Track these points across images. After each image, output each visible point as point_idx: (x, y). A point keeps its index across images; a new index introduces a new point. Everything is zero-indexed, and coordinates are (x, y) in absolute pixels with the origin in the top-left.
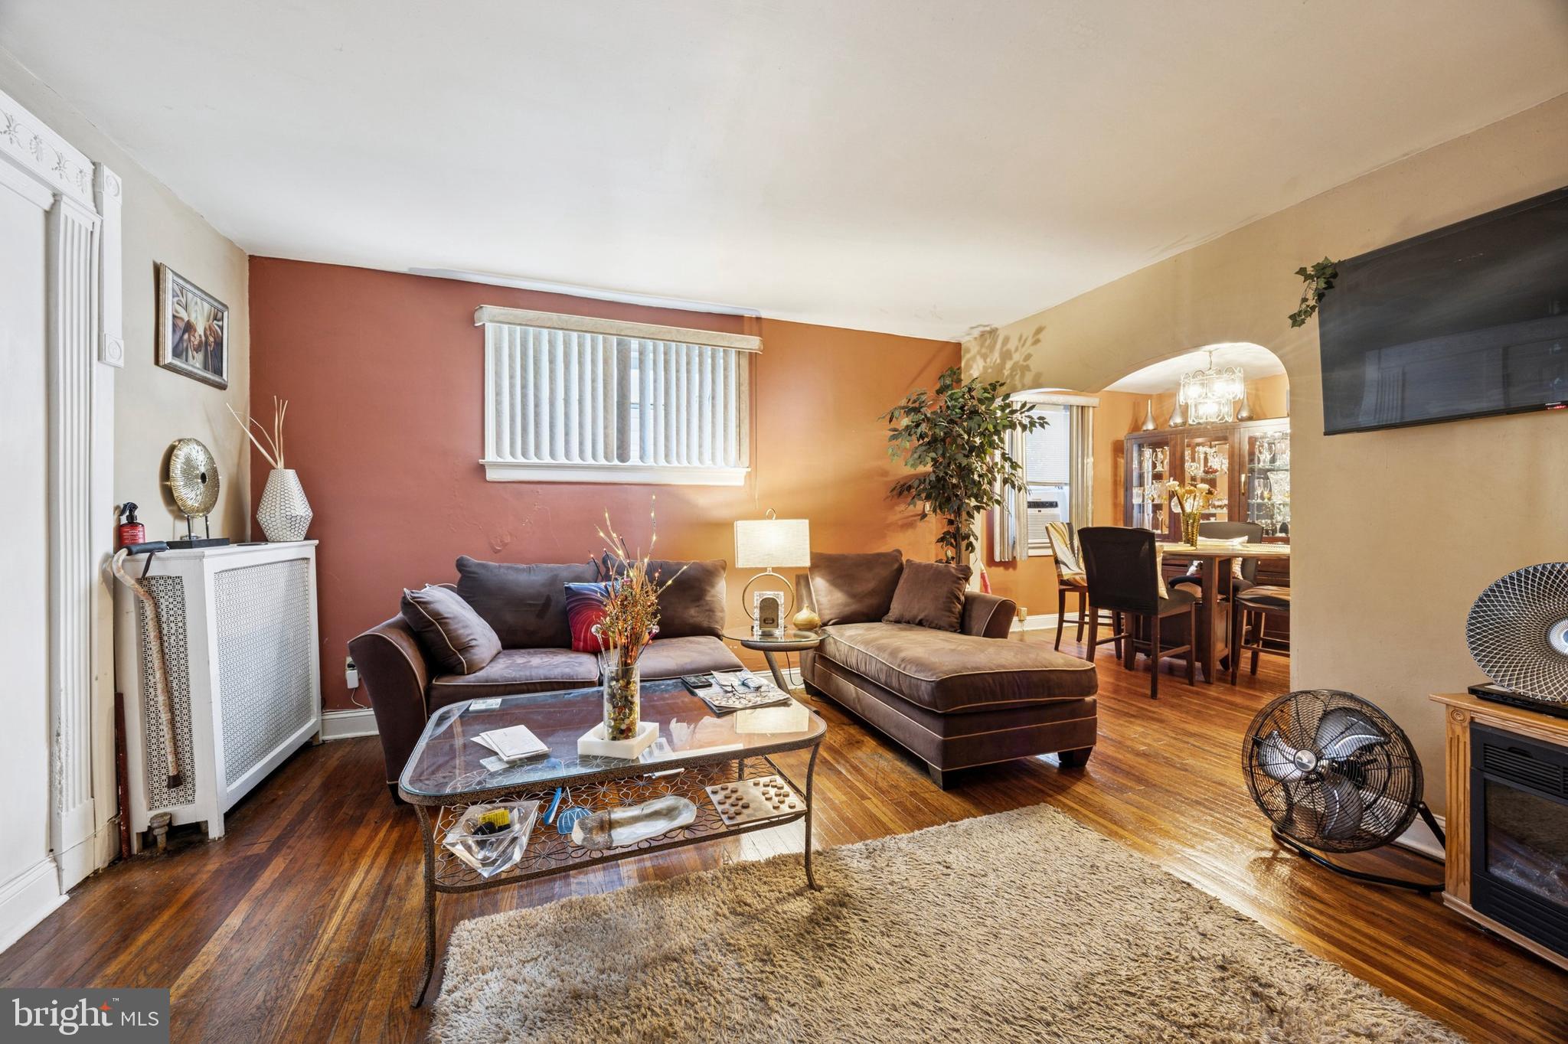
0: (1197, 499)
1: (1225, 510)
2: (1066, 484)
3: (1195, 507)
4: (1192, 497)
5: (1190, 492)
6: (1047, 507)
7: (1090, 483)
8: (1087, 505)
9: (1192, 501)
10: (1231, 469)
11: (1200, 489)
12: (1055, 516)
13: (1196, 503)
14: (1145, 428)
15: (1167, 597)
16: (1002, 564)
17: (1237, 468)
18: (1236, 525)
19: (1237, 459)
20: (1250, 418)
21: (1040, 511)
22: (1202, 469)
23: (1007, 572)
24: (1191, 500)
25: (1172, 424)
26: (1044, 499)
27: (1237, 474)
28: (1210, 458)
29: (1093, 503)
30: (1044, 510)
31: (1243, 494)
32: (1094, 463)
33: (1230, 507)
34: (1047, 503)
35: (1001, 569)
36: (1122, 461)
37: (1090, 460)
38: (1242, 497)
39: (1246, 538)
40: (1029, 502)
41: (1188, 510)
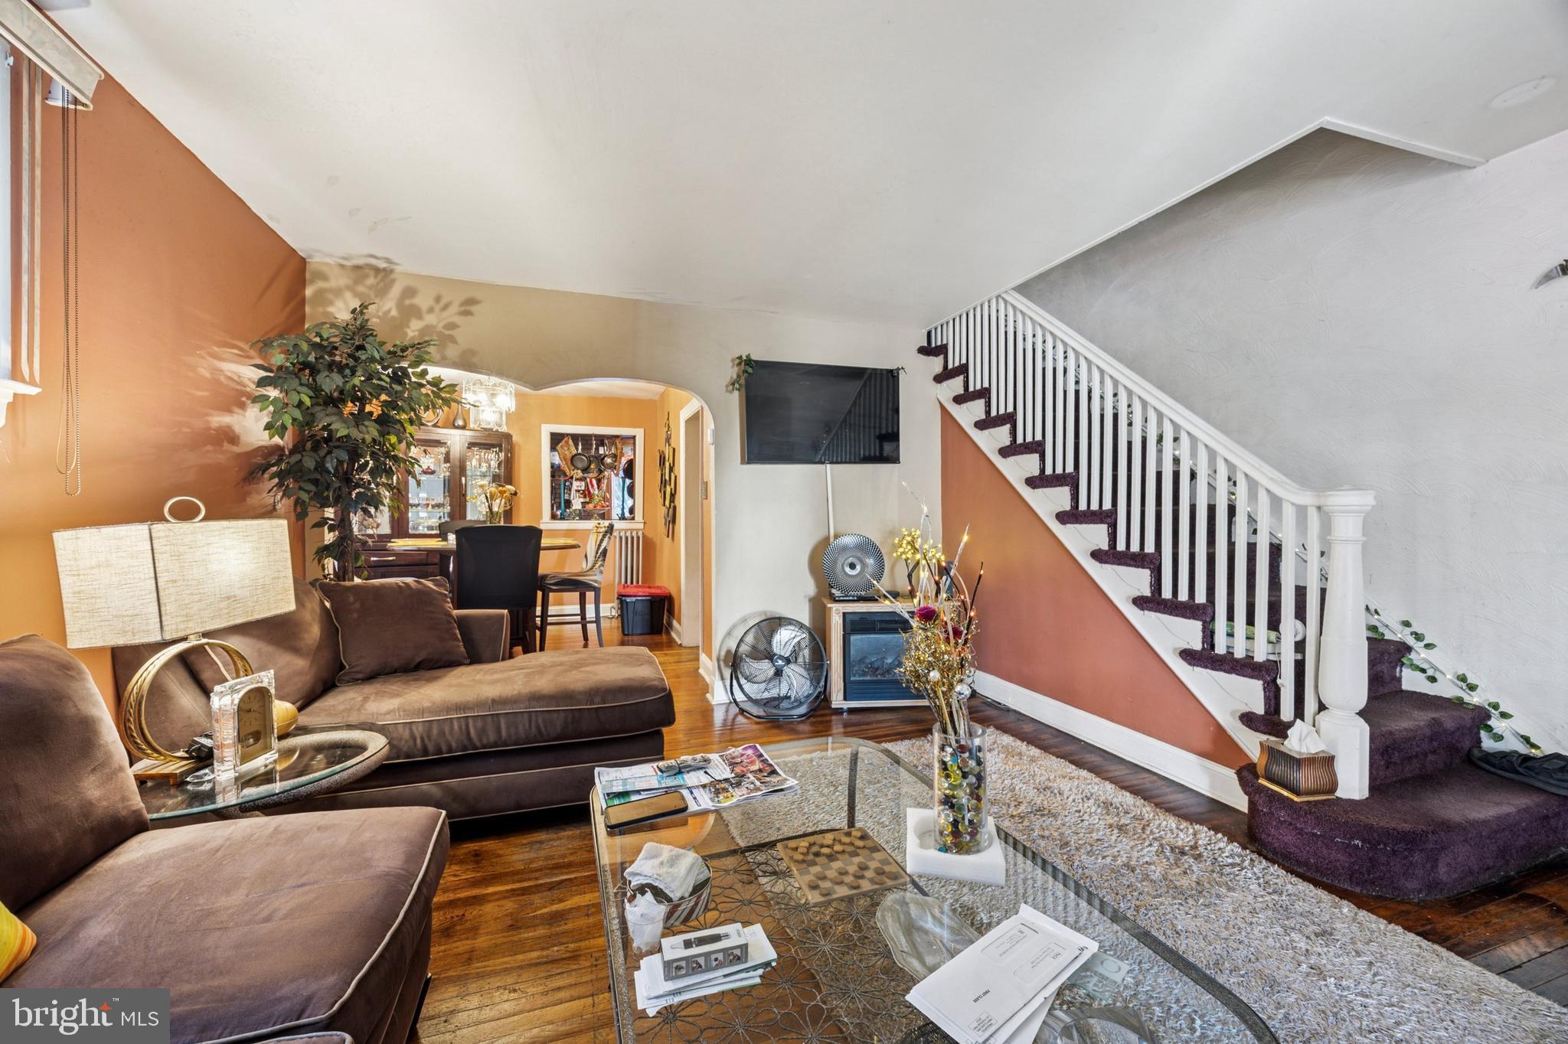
10: (453, 471)
17: (458, 471)
20: (464, 427)
27: (457, 476)
31: (464, 495)
33: (451, 506)
38: (462, 497)
41: (496, 509)
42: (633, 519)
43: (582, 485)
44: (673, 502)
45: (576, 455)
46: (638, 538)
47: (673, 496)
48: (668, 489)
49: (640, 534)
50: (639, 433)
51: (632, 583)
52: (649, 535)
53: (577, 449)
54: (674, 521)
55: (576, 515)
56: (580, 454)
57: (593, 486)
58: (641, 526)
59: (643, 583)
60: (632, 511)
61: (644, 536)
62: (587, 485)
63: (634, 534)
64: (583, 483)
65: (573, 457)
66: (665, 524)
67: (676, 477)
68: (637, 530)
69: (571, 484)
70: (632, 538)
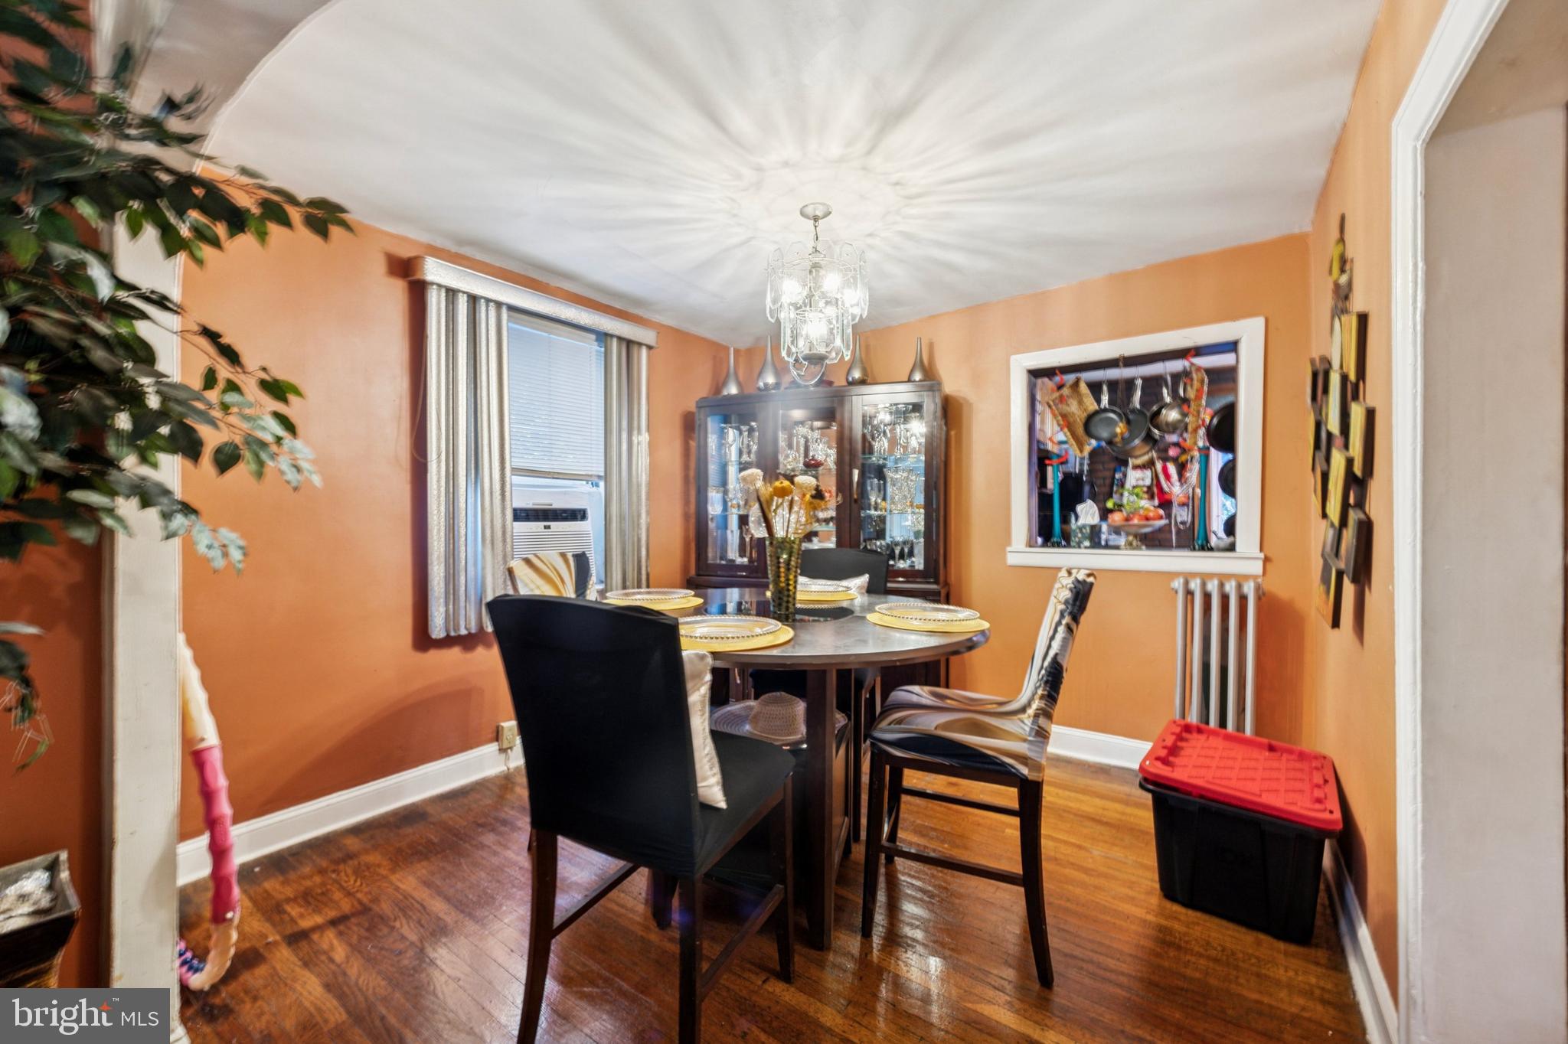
0: (796, 508)
1: (832, 526)
2: (599, 477)
3: (793, 525)
4: (786, 505)
5: (782, 493)
6: (565, 519)
7: (644, 478)
8: (639, 516)
9: (786, 512)
10: (839, 462)
11: (800, 486)
12: (580, 537)
13: (793, 517)
14: (725, 393)
15: (723, 805)
16: (448, 642)
17: (847, 458)
18: (849, 553)
19: (847, 445)
20: (863, 382)
21: (548, 527)
22: (802, 460)
23: (469, 656)
24: (784, 511)
25: (761, 384)
26: (558, 504)
27: (847, 468)
28: (812, 446)
29: (648, 513)
30: (555, 526)
31: (856, 501)
32: (650, 443)
33: (838, 520)
34: (565, 511)
35: (455, 652)
36: (693, 444)
37: (643, 439)
38: (853, 505)
39: (865, 578)
40: (515, 510)
41: (780, 533)
42: (1231, 548)
43: (1146, 477)
44: (1360, 504)
45: (1096, 413)
46: (1243, 600)
47: (1358, 483)
48: (1338, 460)
49: (1249, 589)
50: (1250, 332)
51: (1223, 723)
52: (1279, 587)
53: (1098, 401)
54: (1362, 569)
55: (1085, 538)
56: (1105, 410)
57: (1168, 477)
58: (1257, 568)
59: (1258, 729)
60: (1230, 527)
61: (1261, 595)
62: (1156, 477)
63: (1230, 587)
64: (1148, 473)
65: (1090, 417)
66: (1325, 580)
67: (1370, 414)
68: (1240, 580)
69: (1125, 475)
70: (1225, 599)
